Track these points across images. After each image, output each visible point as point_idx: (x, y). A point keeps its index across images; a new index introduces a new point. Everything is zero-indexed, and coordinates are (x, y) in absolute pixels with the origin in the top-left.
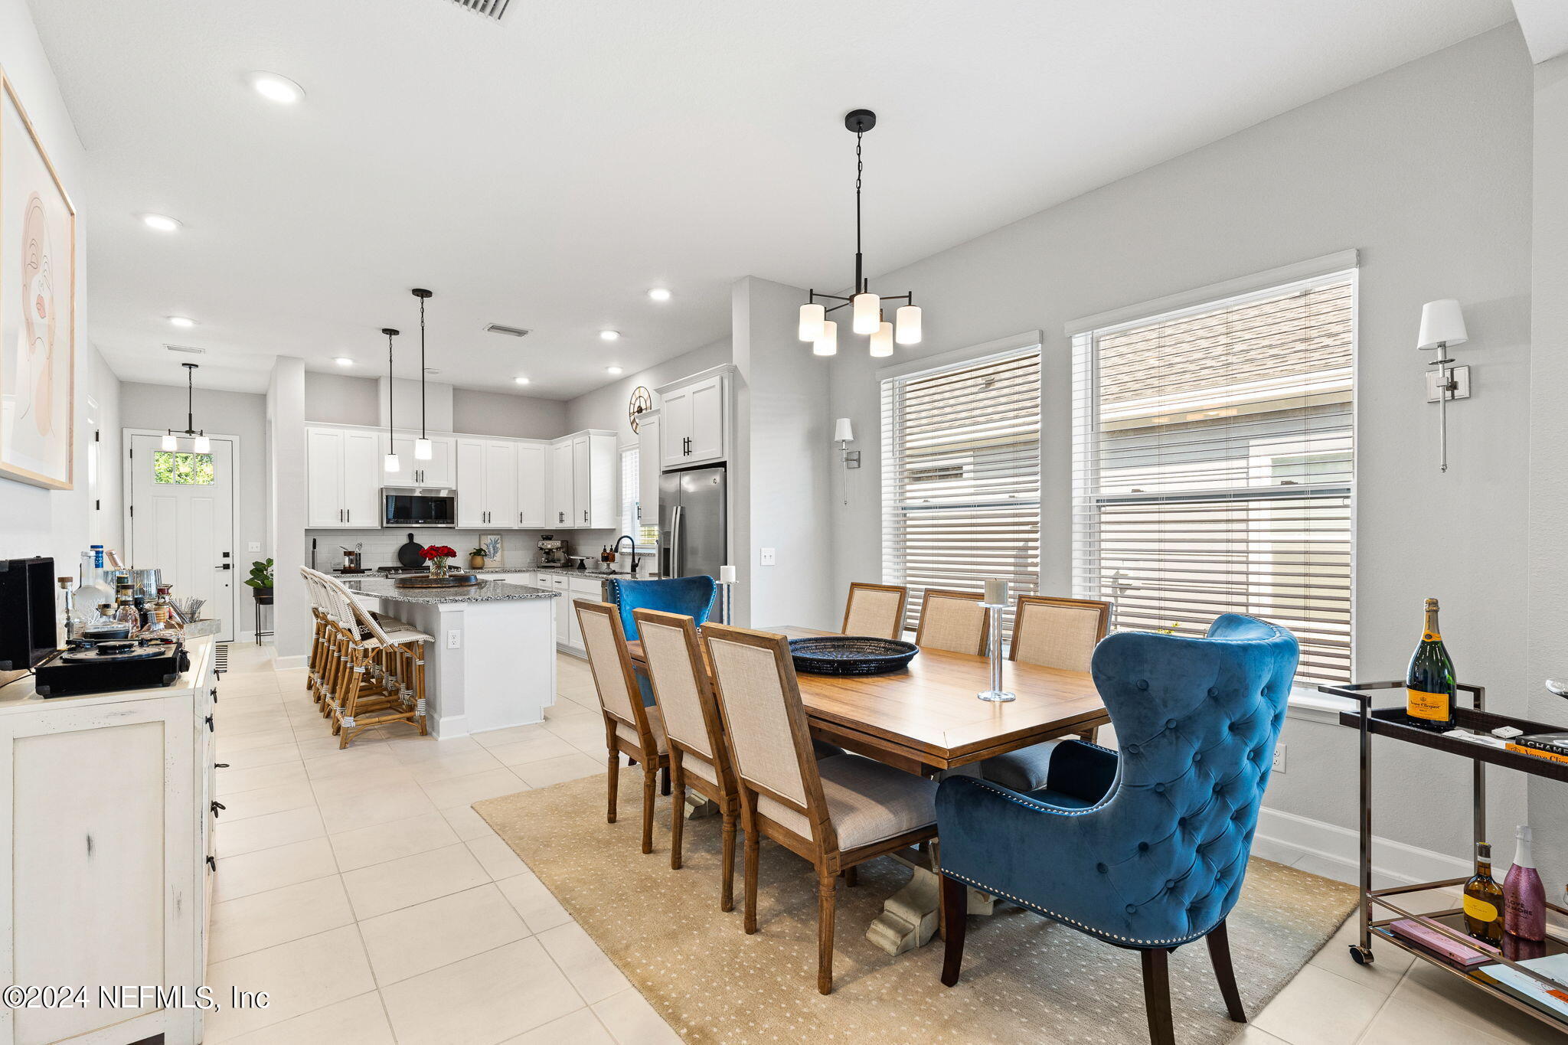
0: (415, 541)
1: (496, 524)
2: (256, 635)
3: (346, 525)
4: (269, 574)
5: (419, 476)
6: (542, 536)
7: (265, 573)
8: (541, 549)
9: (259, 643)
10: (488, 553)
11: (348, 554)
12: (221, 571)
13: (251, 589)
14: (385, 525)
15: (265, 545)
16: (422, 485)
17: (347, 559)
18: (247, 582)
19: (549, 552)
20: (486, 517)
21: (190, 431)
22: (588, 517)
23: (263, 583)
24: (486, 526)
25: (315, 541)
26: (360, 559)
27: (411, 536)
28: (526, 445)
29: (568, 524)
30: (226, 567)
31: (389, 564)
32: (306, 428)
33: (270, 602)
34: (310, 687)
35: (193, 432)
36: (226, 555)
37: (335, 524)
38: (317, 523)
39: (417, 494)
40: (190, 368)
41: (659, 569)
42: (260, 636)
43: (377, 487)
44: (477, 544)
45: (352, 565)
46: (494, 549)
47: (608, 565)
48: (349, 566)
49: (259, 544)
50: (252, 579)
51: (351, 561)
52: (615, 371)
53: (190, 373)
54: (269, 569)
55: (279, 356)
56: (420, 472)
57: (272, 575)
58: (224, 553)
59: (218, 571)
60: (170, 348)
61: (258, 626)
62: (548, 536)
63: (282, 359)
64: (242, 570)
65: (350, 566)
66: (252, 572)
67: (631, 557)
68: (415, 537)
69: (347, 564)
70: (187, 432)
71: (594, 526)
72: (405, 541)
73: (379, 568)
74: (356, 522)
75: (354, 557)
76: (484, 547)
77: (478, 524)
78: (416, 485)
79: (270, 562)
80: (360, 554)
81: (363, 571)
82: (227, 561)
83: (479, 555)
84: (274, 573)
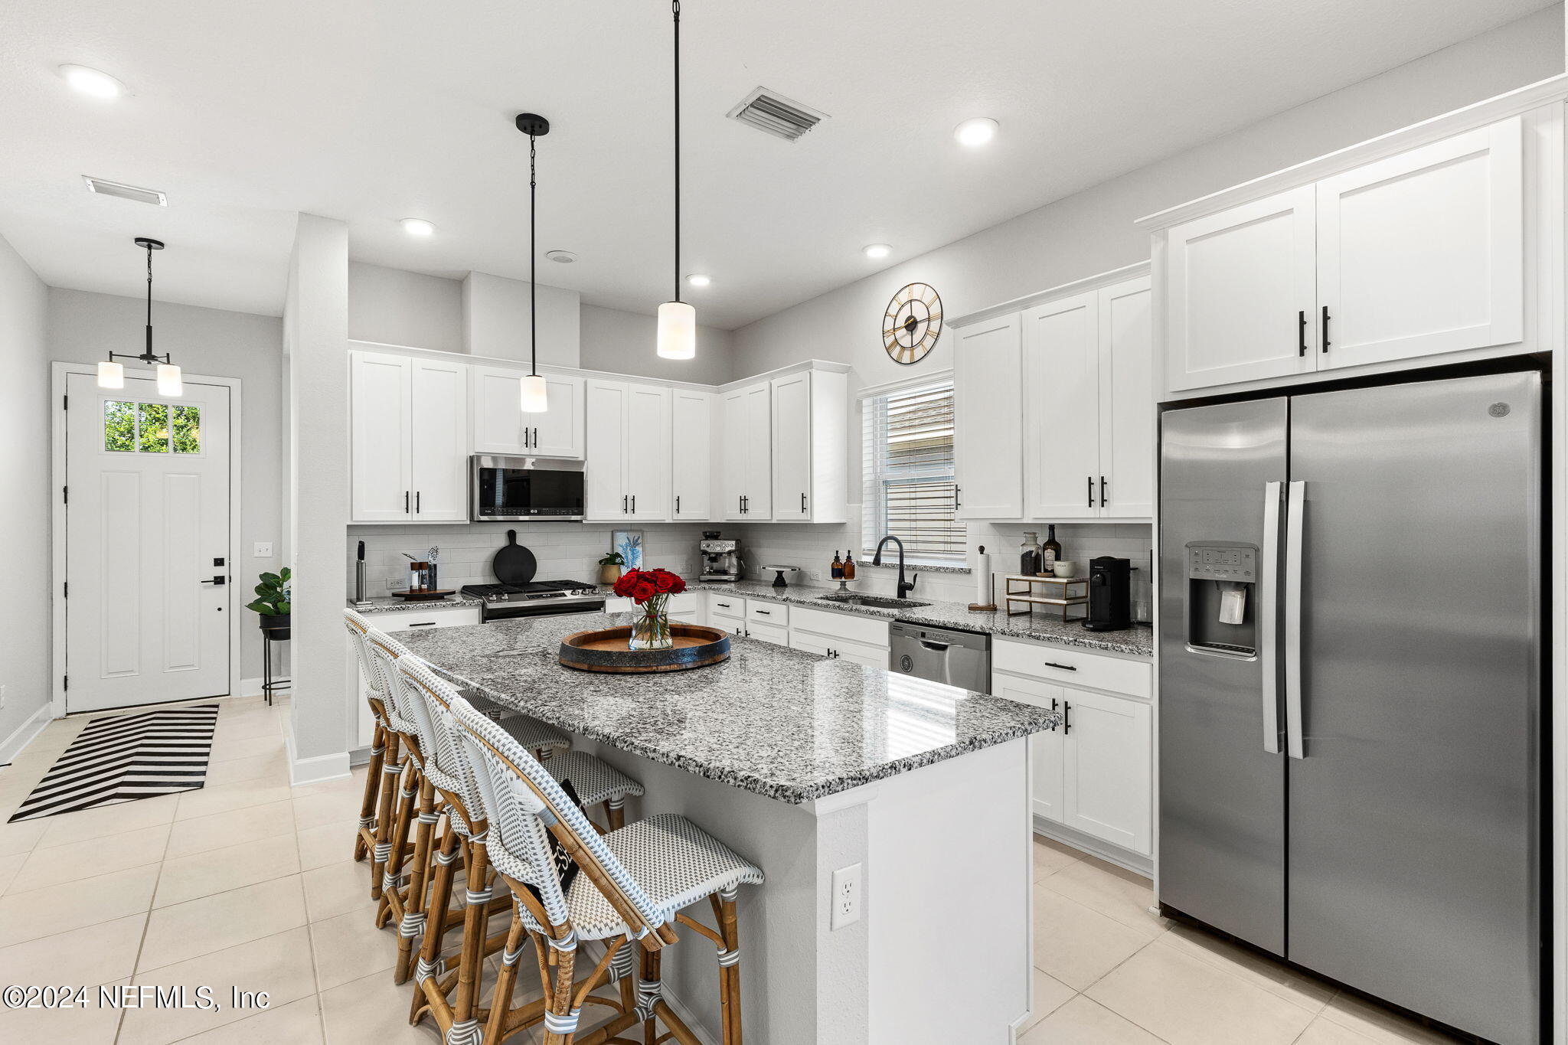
0: (519, 542)
1: (642, 515)
2: (264, 687)
3: (414, 518)
4: (284, 592)
5: (530, 437)
6: (705, 533)
7: (279, 589)
8: (705, 553)
9: (268, 699)
10: (625, 561)
11: (417, 566)
12: (210, 587)
13: (256, 616)
14: (477, 516)
15: (279, 548)
16: (535, 451)
17: (415, 576)
18: (250, 606)
19: (715, 558)
20: (629, 504)
21: (149, 357)
22: (807, 505)
23: (275, 605)
24: (629, 518)
25: (361, 548)
26: (435, 574)
27: (512, 535)
28: (686, 392)
29: (757, 514)
30: (219, 581)
31: (479, 580)
32: (349, 352)
33: (286, 635)
34: (361, 855)
35: (154, 358)
36: (219, 562)
37: (400, 517)
38: (367, 514)
39: (528, 466)
40: (150, 247)
41: (1088, 614)
42: (270, 689)
43: (464, 454)
44: (610, 546)
45: (425, 586)
46: (633, 554)
47: (843, 584)
48: (420, 586)
49: (269, 545)
50: (258, 602)
51: (422, 578)
52: (878, 254)
53: (150, 255)
54: (285, 586)
55: (303, 215)
56: (531, 432)
57: (289, 593)
58: (216, 560)
59: (205, 587)
60: (101, 188)
61: (267, 672)
62: (713, 532)
63: (308, 219)
64: (244, 585)
65: (420, 589)
66: (258, 590)
67: (898, 572)
68: (517, 535)
69: (416, 583)
70: (142, 357)
71: (816, 521)
72: (501, 542)
73: (465, 588)
74: (430, 514)
75: (427, 569)
76: (619, 550)
77: (616, 515)
78: (525, 451)
79: (286, 572)
80: (435, 566)
81: (441, 597)
82: (220, 571)
83: (615, 564)
84: (292, 590)
